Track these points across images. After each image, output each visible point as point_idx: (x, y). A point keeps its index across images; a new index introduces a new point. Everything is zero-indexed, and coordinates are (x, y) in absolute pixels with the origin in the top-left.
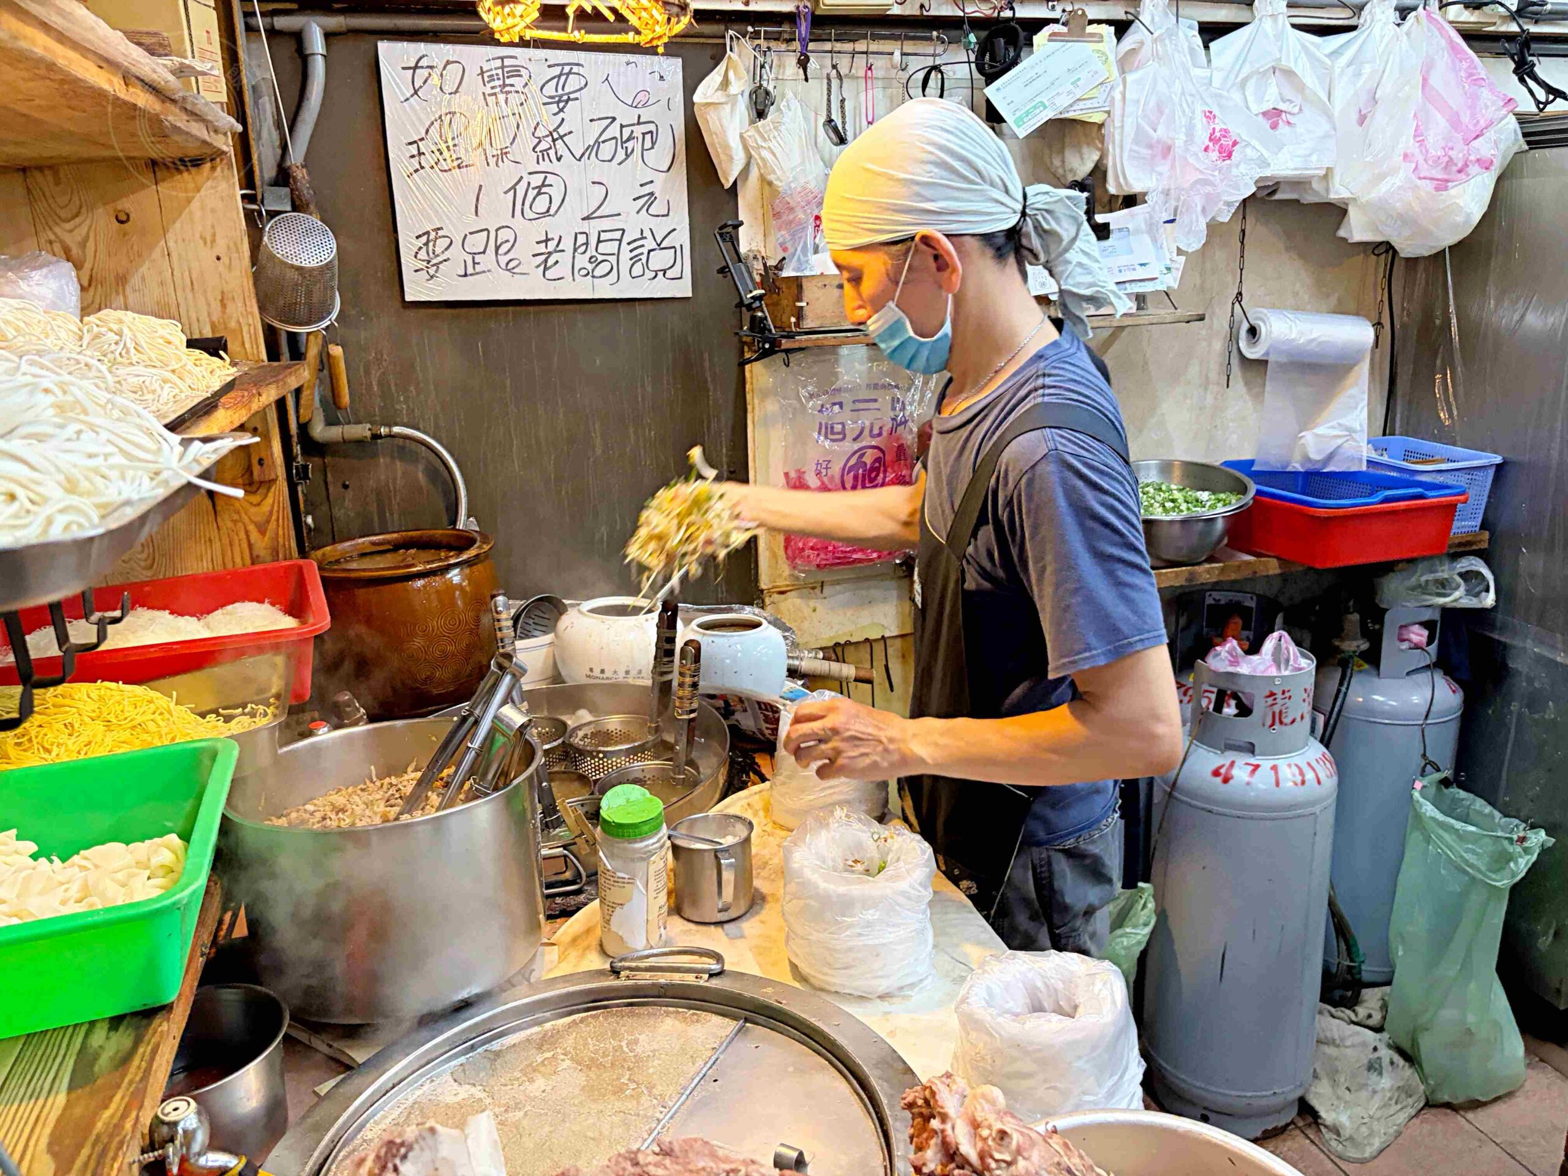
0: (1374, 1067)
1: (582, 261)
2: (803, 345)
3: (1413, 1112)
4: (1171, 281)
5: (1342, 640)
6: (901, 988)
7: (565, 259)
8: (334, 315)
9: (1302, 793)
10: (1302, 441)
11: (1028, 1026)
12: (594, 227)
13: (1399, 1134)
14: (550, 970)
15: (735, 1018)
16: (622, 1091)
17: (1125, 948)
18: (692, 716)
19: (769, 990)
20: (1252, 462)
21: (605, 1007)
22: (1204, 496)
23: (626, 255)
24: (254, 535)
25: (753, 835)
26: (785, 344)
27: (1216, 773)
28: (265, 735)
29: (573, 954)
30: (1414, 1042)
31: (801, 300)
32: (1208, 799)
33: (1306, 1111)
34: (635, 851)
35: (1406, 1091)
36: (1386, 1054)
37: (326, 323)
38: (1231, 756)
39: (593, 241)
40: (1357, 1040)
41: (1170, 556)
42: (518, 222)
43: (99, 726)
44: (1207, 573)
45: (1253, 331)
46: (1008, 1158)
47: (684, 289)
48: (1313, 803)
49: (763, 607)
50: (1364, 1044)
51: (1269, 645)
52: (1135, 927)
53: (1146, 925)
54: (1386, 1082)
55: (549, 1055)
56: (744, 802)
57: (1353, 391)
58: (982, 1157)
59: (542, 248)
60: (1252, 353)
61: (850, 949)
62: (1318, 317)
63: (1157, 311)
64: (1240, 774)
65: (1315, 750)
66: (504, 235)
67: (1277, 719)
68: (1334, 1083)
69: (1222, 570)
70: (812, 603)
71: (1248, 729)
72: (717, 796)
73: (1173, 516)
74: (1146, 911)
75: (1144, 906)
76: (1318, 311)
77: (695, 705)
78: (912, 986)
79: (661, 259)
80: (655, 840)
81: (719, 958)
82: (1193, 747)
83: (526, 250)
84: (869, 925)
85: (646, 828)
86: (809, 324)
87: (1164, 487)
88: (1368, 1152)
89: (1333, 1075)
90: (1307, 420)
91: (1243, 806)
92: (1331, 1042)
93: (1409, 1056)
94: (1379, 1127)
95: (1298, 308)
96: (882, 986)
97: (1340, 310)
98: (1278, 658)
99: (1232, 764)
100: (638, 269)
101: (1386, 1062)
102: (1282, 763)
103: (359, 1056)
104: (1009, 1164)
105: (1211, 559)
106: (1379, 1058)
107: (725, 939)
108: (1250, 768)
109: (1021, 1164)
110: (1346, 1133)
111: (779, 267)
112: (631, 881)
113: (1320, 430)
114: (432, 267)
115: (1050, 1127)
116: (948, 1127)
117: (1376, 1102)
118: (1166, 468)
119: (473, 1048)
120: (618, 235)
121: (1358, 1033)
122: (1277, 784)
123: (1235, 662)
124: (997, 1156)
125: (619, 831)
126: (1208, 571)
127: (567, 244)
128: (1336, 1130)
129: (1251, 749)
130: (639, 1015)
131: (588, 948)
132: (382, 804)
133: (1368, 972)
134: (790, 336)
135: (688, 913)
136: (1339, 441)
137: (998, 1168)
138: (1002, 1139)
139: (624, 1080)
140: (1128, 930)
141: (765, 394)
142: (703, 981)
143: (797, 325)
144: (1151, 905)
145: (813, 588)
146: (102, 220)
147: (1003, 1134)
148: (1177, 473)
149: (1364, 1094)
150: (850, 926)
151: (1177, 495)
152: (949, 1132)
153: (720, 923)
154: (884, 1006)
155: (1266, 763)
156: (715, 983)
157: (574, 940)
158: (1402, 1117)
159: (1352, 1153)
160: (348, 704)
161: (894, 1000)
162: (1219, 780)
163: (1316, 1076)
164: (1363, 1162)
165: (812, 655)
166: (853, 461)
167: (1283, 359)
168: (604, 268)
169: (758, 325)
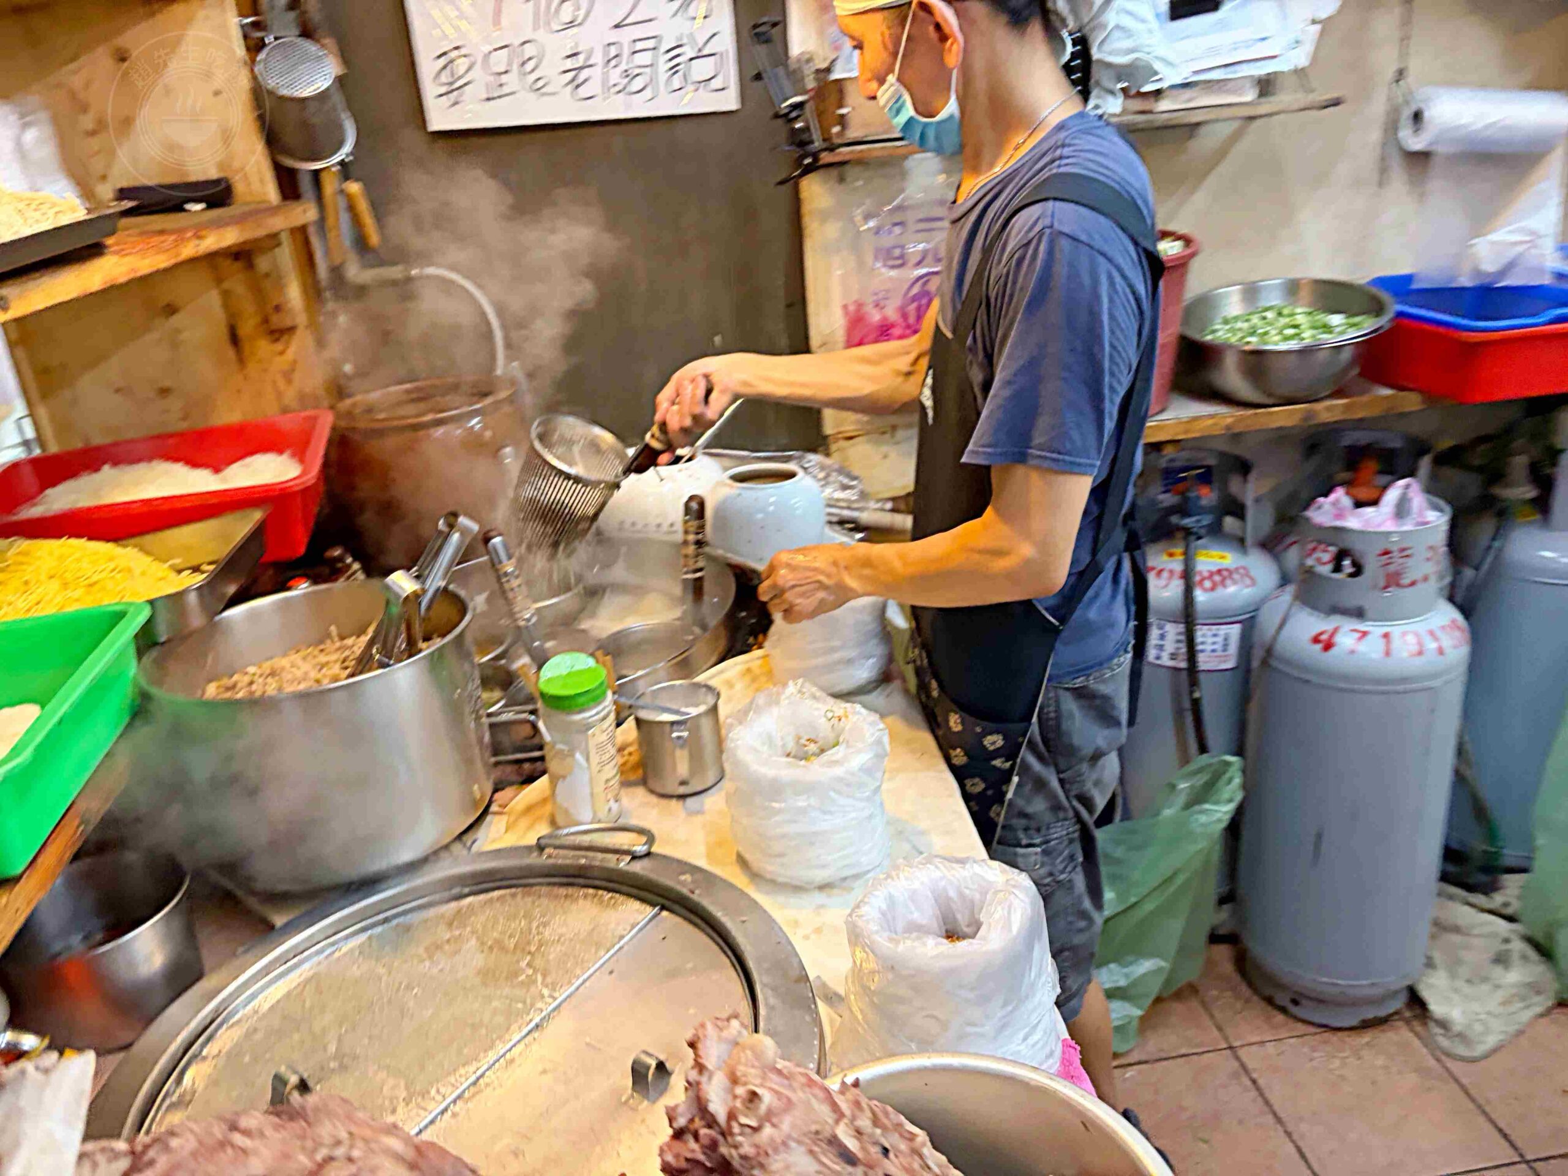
0: (1501, 959)
1: (615, 76)
2: (847, 158)
3: (1539, 1010)
4: (1300, 58)
5: (1507, 485)
6: (845, 879)
7: (596, 73)
8: (347, 148)
9: (1417, 665)
10: (1474, 250)
11: (901, 948)
12: (626, 35)
13: (1520, 1033)
14: (494, 841)
15: (653, 905)
16: (516, 974)
17: (1203, 825)
18: (698, 575)
19: (687, 877)
20: (1408, 279)
21: (525, 886)
22: (1336, 319)
23: (663, 66)
24: (281, 384)
25: (720, 702)
26: (826, 158)
27: (1316, 640)
28: (193, 598)
29: (523, 823)
30: (1550, 936)
31: (841, 106)
32: (1305, 668)
33: (1416, 1002)
34: (574, 723)
35: (1535, 988)
36: (1518, 946)
37: (337, 158)
38: (1336, 621)
39: (626, 52)
40: (1486, 930)
41: (1285, 391)
42: (541, 35)
43: (55, 585)
44: (1329, 410)
45: (1417, 117)
46: (754, 1124)
47: (729, 101)
48: (1435, 676)
49: (828, 454)
50: (1493, 935)
51: (1392, 495)
52: (1216, 803)
53: (1230, 801)
54: (1513, 977)
55: (457, 933)
56: (739, 668)
57: (1543, 186)
58: (732, 1116)
59: (569, 64)
60: (1416, 144)
61: (784, 836)
62: (1503, 96)
63: (1283, 99)
64: (1346, 640)
65: (1447, 614)
66: (529, 50)
67: (1393, 580)
68: (1453, 975)
69: (1347, 407)
70: (884, 449)
71: (1356, 592)
72: (714, 659)
73: (1293, 345)
74: (1231, 787)
75: (1230, 780)
76: (1504, 88)
77: (700, 564)
78: (856, 877)
79: (702, 69)
80: (594, 712)
81: (651, 839)
82: (1294, 610)
83: (552, 68)
84: (803, 811)
85: (581, 700)
86: (852, 134)
87: (1286, 311)
88: (1480, 1050)
89: (1454, 965)
90: (1481, 223)
91: (1345, 677)
92: (1456, 929)
93: (1544, 950)
94: (1496, 1025)
95: (1483, 86)
96: (820, 876)
97: (1537, 85)
98: (1401, 510)
99: (1336, 630)
100: (677, 82)
101: (1515, 956)
102: (1396, 629)
103: (279, 920)
104: (755, 1130)
105: (1338, 393)
106: (1508, 951)
107: (682, 814)
108: (1357, 635)
109: (768, 1130)
110: (1457, 1028)
111: (828, 70)
112: (571, 754)
113: (1494, 237)
114: (453, 90)
115: (849, 1080)
116: (704, 1079)
117: (1500, 995)
118: (1293, 288)
119: (386, 920)
120: (650, 44)
121: (1490, 923)
122: (1388, 653)
123: (1339, 516)
124: (744, 1120)
125: (559, 703)
126: (1328, 409)
127: (598, 58)
128: (1444, 1024)
129: (1359, 614)
130: (557, 897)
131: (539, 819)
132: (337, 666)
133: (1510, 855)
134: (832, 149)
135: (651, 783)
136: (1520, 249)
137: (741, 1134)
138: (751, 1101)
139: (523, 964)
140: (1207, 806)
141: (825, 216)
142: (624, 864)
143: (841, 134)
144: (1237, 781)
145: (884, 433)
146: (100, 60)
147: (754, 1096)
148: (1305, 294)
149: (1485, 988)
150: (780, 811)
151: (1300, 319)
152: (704, 1086)
153: (683, 797)
154: (819, 898)
155: (1376, 630)
156: (638, 867)
157: (529, 809)
158: (1527, 1015)
159: (1461, 1050)
160: (340, 559)
161: (835, 891)
162: (1319, 647)
163: (1430, 964)
164: (1473, 1060)
165: (879, 505)
166: (916, 290)
167: (1452, 150)
168: (637, 84)
169: (800, 140)
